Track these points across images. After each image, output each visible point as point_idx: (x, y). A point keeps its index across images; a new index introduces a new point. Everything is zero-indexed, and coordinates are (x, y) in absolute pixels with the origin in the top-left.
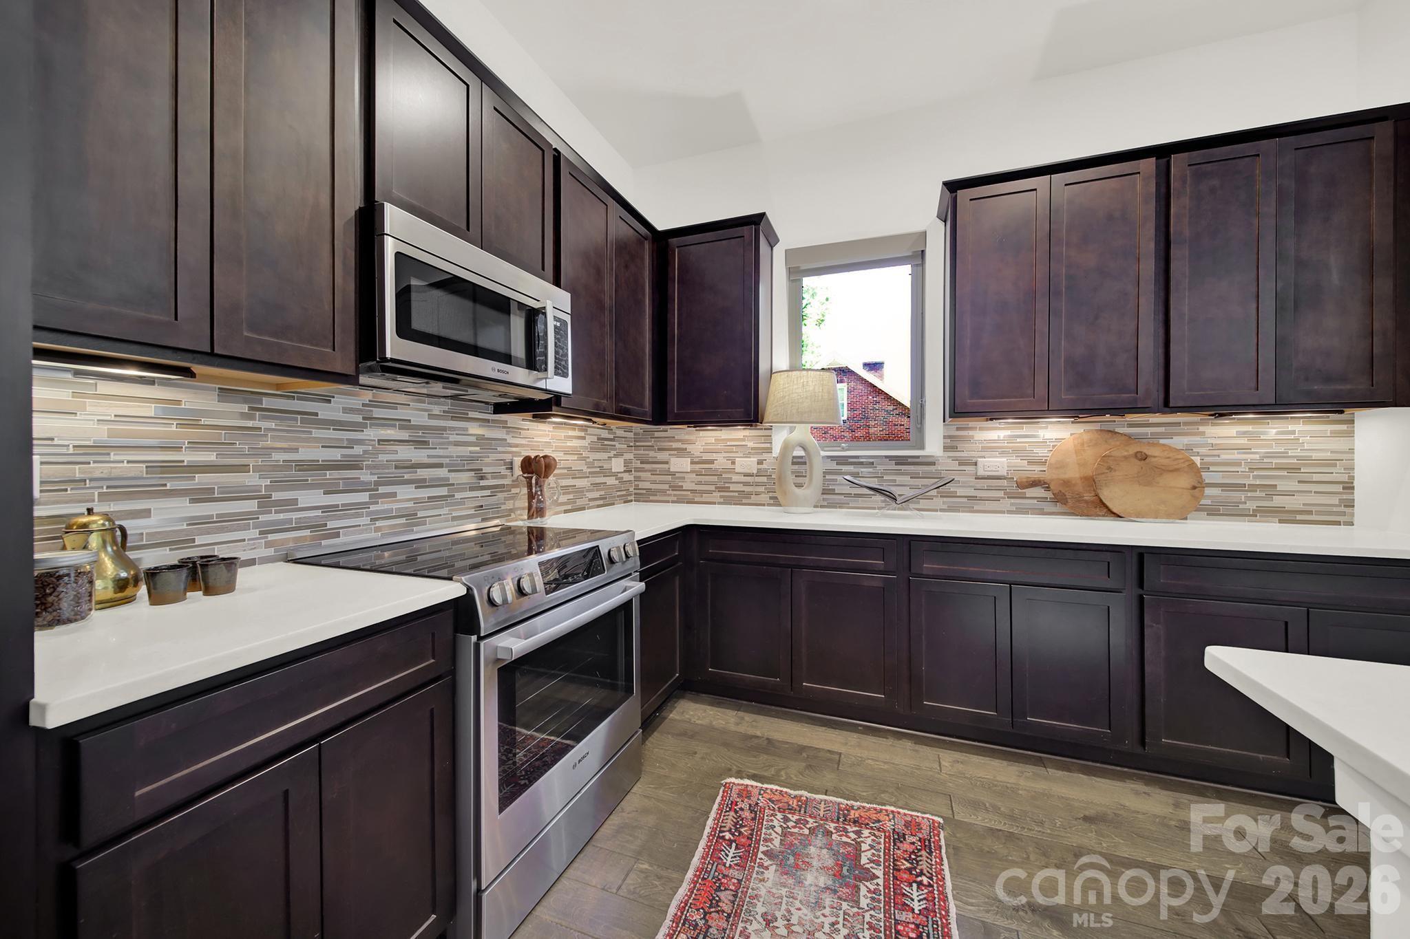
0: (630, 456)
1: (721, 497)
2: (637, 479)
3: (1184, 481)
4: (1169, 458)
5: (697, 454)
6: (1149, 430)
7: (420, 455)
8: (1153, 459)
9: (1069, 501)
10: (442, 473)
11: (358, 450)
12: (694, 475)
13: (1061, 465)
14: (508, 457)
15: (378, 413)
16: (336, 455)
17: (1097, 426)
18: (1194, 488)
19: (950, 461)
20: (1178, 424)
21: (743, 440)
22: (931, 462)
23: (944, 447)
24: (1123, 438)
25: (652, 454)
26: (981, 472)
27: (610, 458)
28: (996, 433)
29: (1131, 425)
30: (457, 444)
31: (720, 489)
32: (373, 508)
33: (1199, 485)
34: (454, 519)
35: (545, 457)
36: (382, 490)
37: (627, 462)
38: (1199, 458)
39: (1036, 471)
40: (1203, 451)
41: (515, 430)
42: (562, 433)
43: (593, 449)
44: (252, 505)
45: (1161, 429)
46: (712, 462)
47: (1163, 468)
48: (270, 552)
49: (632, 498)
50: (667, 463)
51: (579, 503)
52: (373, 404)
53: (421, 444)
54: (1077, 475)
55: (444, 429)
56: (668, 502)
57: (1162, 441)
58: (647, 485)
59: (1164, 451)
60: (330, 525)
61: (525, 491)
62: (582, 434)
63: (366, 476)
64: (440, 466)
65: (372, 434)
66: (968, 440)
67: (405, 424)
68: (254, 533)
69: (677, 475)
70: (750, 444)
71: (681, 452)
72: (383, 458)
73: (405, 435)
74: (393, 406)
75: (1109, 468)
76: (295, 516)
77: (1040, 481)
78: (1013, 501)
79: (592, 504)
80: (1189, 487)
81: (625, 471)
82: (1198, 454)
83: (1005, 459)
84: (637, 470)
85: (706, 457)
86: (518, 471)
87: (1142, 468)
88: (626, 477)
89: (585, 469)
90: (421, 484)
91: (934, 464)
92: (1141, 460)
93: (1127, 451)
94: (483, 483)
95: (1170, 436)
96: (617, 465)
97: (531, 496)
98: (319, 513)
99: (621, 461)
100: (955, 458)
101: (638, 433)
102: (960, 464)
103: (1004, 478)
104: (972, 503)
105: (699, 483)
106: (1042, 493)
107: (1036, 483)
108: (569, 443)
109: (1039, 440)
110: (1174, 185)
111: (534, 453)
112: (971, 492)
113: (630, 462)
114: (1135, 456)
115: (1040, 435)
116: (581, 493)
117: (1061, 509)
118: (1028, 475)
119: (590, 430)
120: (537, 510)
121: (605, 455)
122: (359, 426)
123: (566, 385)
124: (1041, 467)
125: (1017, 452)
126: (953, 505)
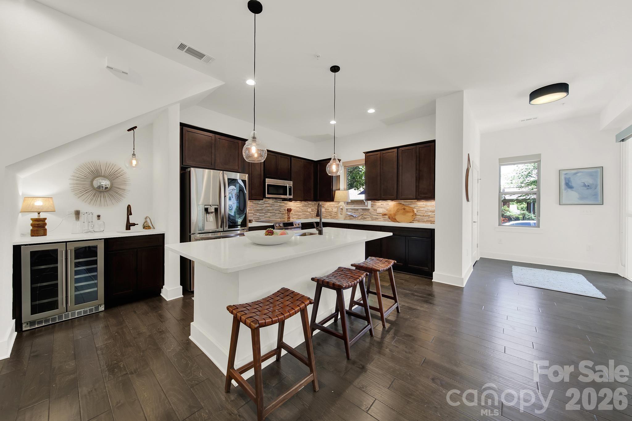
0: (312, 208)
2: (315, 213)
3: (411, 214)
4: (409, 209)
5: (326, 208)
6: (407, 203)
7: (271, 208)
8: (407, 210)
10: (274, 211)
11: (263, 208)
12: (325, 212)
13: (390, 211)
14: (285, 208)
15: (265, 202)
16: (260, 208)
17: (398, 202)
18: (413, 216)
20: (412, 202)
22: (368, 210)
23: (372, 206)
24: (402, 205)
26: (377, 212)
27: (307, 208)
28: (379, 203)
29: (404, 202)
30: (276, 206)
32: (265, 216)
34: (276, 218)
35: (290, 209)
36: (266, 213)
37: (312, 209)
38: (416, 209)
39: (386, 212)
40: (417, 208)
41: (286, 204)
42: (296, 204)
43: (303, 206)
44: (252, 215)
45: (410, 203)
46: (329, 209)
47: (408, 212)
51: (299, 218)
55: (274, 204)
57: (410, 206)
60: (260, 218)
61: (287, 214)
62: (300, 204)
63: (264, 211)
64: (274, 210)
65: (265, 205)
66: (375, 205)
67: (269, 204)
70: (336, 205)
72: (266, 209)
74: (267, 201)
75: (398, 211)
79: (303, 218)
80: (411, 216)
82: (416, 208)
83: (382, 209)
84: (315, 211)
86: (286, 211)
87: (404, 211)
88: (312, 212)
89: (301, 211)
90: (271, 213)
94: (280, 213)
95: (411, 204)
96: (310, 210)
97: (288, 215)
98: (258, 216)
99: (310, 209)
100: (373, 209)
101: (315, 203)
102: (374, 210)
103: (381, 213)
104: (376, 219)
105: (326, 214)
106: (387, 217)
107: (385, 215)
108: (297, 206)
109: (388, 205)
110: (400, 154)
111: (289, 208)
112: (376, 216)
113: (313, 209)
114: (403, 209)
115: (388, 204)
116: (300, 215)
117: (390, 220)
118: (385, 213)
119: (302, 203)
120: (289, 218)
121: (306, 208)
122: (263, 204)
123: (291, 197)
124: (387, 211)
125: (384, 208)
126: (373, 219)
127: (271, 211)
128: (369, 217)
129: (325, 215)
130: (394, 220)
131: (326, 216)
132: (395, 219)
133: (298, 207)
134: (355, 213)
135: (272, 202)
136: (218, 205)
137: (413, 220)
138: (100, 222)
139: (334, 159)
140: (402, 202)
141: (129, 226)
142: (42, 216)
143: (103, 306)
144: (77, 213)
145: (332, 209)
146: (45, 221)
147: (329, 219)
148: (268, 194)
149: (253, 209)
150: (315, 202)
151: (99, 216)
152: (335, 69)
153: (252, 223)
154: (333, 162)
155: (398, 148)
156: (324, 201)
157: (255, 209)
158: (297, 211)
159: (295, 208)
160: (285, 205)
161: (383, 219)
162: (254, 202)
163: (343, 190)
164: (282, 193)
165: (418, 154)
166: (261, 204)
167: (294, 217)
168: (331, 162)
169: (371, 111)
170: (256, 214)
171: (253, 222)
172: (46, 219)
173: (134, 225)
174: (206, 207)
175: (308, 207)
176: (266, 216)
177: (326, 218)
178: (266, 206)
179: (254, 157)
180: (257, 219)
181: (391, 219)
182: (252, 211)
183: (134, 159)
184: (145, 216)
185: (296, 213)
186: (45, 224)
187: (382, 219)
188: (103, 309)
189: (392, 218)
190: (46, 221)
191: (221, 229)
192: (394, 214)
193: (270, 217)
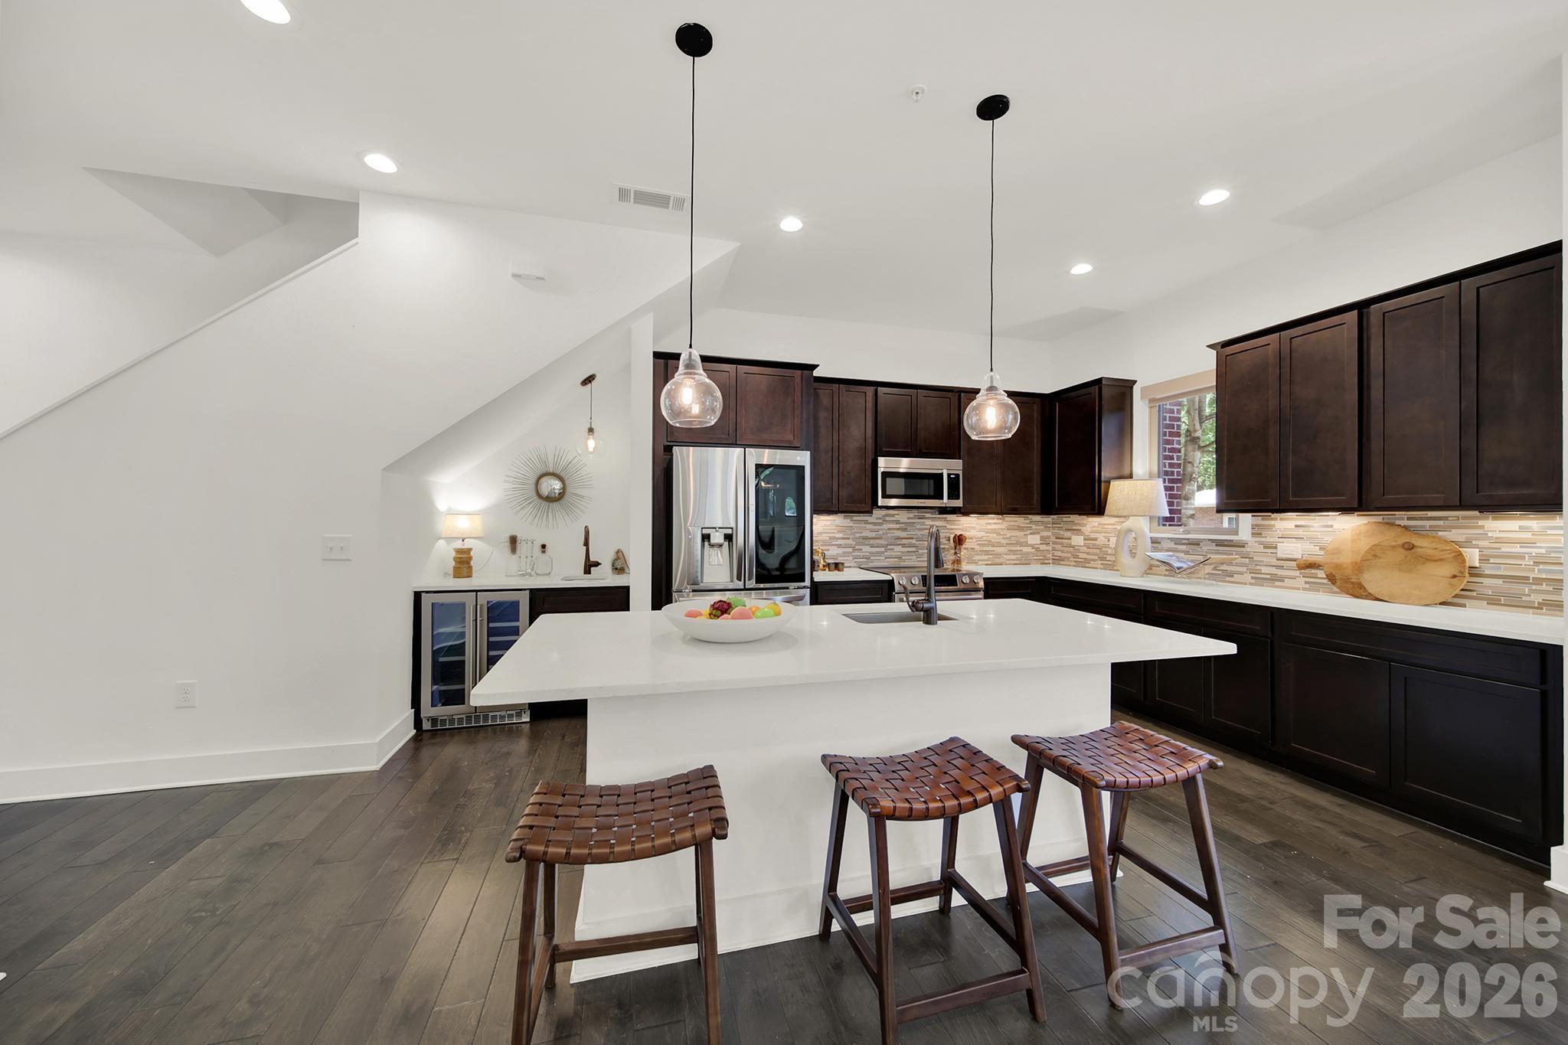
0: (1046, 534)
1: (1102, 564)
2: (1054, 549)
3: (1447, 570)
4: (1436, 549)
5: (1087, 533)
6: (1427, 523)
7: (903, 534)
8: (1419, 550)
9: (1338, 581)
10: (914, 541)
11: (881, 532)
12: (1085, 548)
13: (1337, 551)
14: (946, 535)
15: (887, 519)
16: (873, 535)
17: (1379, 518)
18: (1454, 577)
19: (1256, 544)
21: (1114, 524)
22: (1241, 544)
23: (1253, 534)
24: (1399, 529)
25: (1062, 532)
26: (1280, 555)
27: (1026, 535)
28: (1287, 523)
29: (1408, 519)
30: (920, 529)
31: (1102, 559)
33: (1460, 575)
35: (963, 535)
36: (889, 547)
37: (1042, 538)
38: (1475, 550)
39: (1318, 555)
40: (1481, 543)
41: (952, 522)
42: (980, 521)
43: (1009, 529)
45: (1442, 523)
46: (1096, 539)
47: (1428, 557)
48: (855, 565)
49: (1050, 561)
50: (1070, 539)
52: (887, 515)
53: (905, 530)
54: (1350, 561)
55: (914, 523)
56: (1070, 565)
57: (1440, 533)
58: (1059, 554)
59: (1433, 542)
61: (953, 551)
62: (1000, 521)
64: (913, 538)
65: (885, 526)
66: (1270, 528)
67: (898, 522)
68: (851, 558)
69: (1076, 548)
71: (1078, 532)
72: (889, 535)
73: (898, 526)
74: (893, 516)
75: (1376, 555)
76: (861, 554)
77: (1315, 564)
78: (1307, 580)
79: (1008, 562)
80: (1449, 575)
81: (1041, 544)
82: (1475, 546)
83: (1300, 545)
84: (1054, 543)
85: (1093, 536)
86: (950, 541)
87: (1406, 557)
88: (1043, 547)
89: (1003, 541)
90: (904, 546)
91: (1244, 547)
92: (1407, 549)
93: (1396, 541)
95: (1449, 528)
96: (1035, 539)
97: (955, 553)
98: (868, 554)
99: (1038, 537)
100: (1261, 543)
101: (1053, 519)
102: (1264, 547)
103: (1295, 560)
104: (1274, 580)
105: (1088, 553)
106: (1321, 574)
107: (1312, 566)
108: (989, 527)
109: (1331, 529)
110: (1375, 329)
111: (958, 533)
112: (1273, 570)
113: (1048, 537)
114: (1403, 546)
115: (1332, 526)
116: (999, 555)
117: (1335, 589)
118: (1312, 559)
119: (1006, 519)
120: (958, 561)
121: (1022, 534)
122: (881, 524)
123: (958, 503)
124: (1322, 553)
125: (1311, 539)
126: (1259, 580)
127: (904, 541)
128: (1244, 569)
129: (1085, 556)
130: (1358, 591)
131: (1087, 561)
132: (1361, 586)
133: (994, 531)
134: (1187, 553)
135: (908, 518)
136: (732, 528)
137: (1456, 596)
138: (545, 557)
139: (991, 389)
140: (1402, 518)
141: (589, 566)
142: (468, 544)
143: (528, 713)
144: (513, 540)
145: (1105, 537)
146: (469, 553)
147: (1097, 568)
148: (884, 496)
149: (853, 536)
150: (1055, 517)
151: (544, 546)
152: (993, 108)
153: (843, 570)
154: (985, 398)
155: (1362, 307)
156: (1080, 514)
157: (858, 535)
158: (990, 541)
159: (983, 534)
160: (949, 526)
161: (1306, 583)
162: (855, 518)
163: (1147, 478)
164: (932, 493)
165: (1470, 317)
166: (874, 524)
167: (977, 558)
168: (980, 397)
169: (1214, 197)
170: (861, 550)
171: (845, 569)
172: (471, 549)
173: (597, 564)
174: (705, 531)
175: (1028, 532)
176: (888, 554)
177: (1087, 565)
178: (889, 529)
179: (690, 412)
180: (864, 560)
181: (1338, 583)
182: (850, 542)
183: (591, 437)
184: (616, 550)
185: (986, 549)
186: (470, 558)
187: (1301, 582)
188: (528, 720)
189: (1347, 580)
190: (472, 553)
191: (740, 585)
192: (1352, 563)
193: (900, 558)
